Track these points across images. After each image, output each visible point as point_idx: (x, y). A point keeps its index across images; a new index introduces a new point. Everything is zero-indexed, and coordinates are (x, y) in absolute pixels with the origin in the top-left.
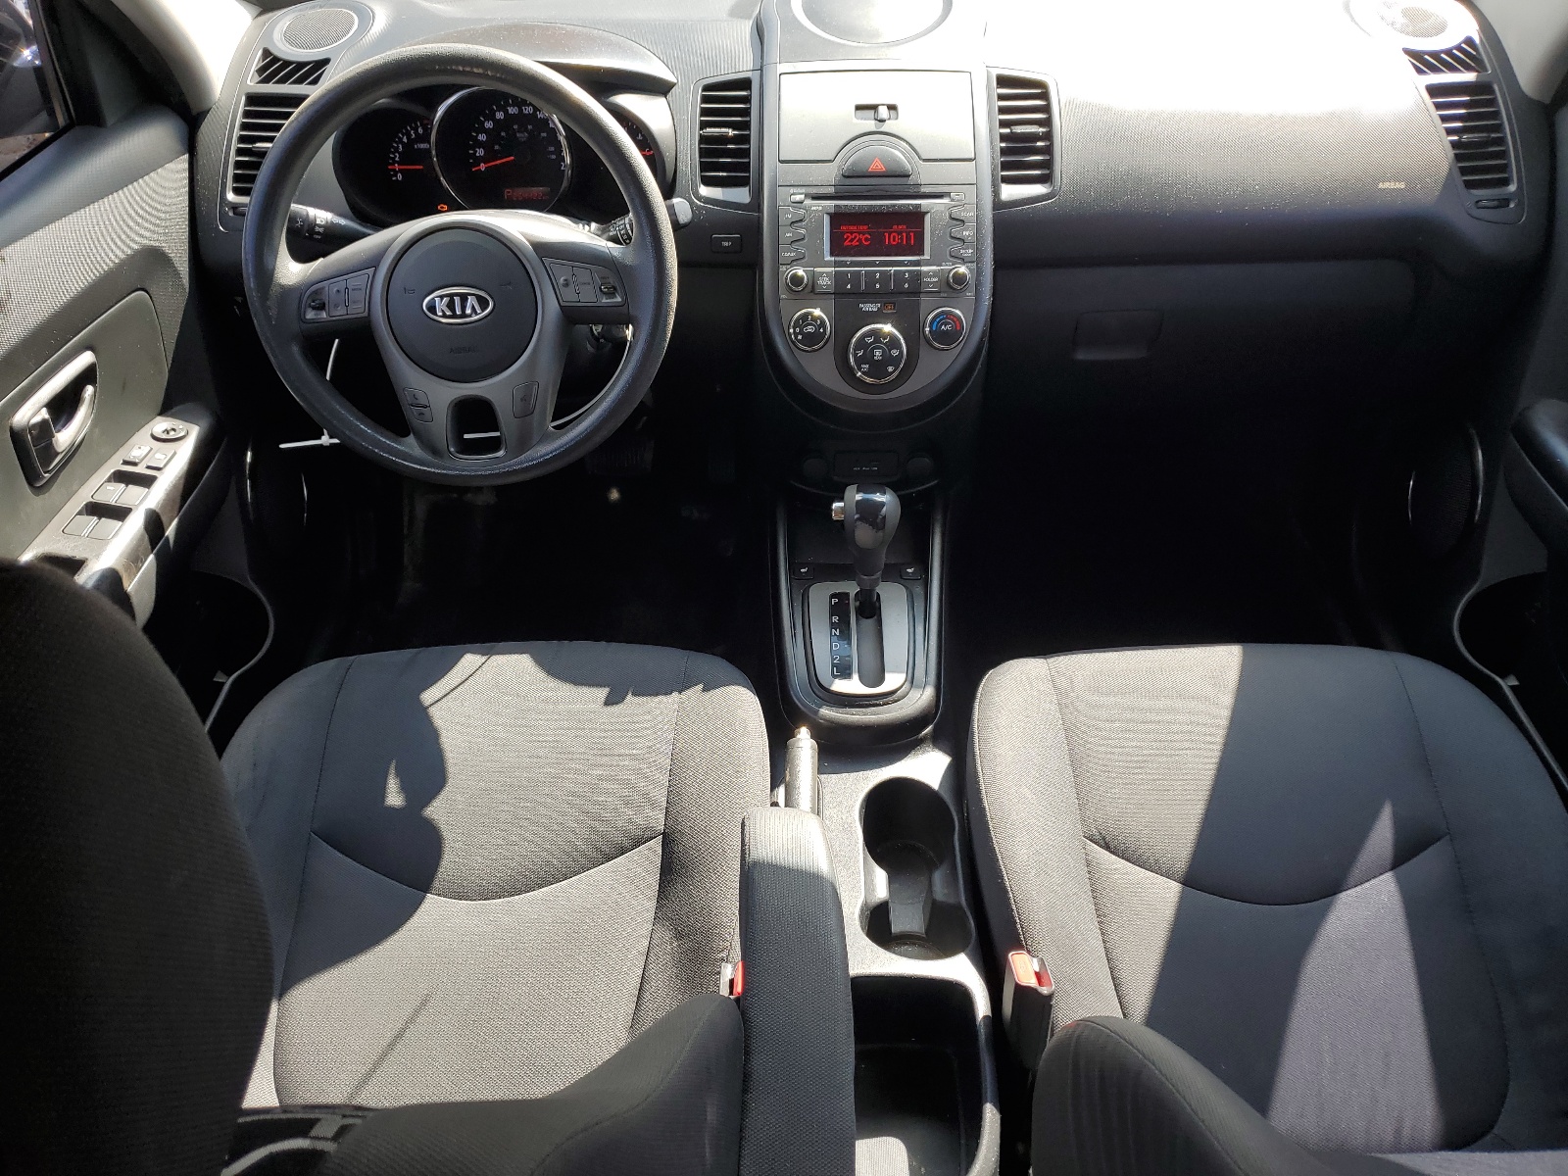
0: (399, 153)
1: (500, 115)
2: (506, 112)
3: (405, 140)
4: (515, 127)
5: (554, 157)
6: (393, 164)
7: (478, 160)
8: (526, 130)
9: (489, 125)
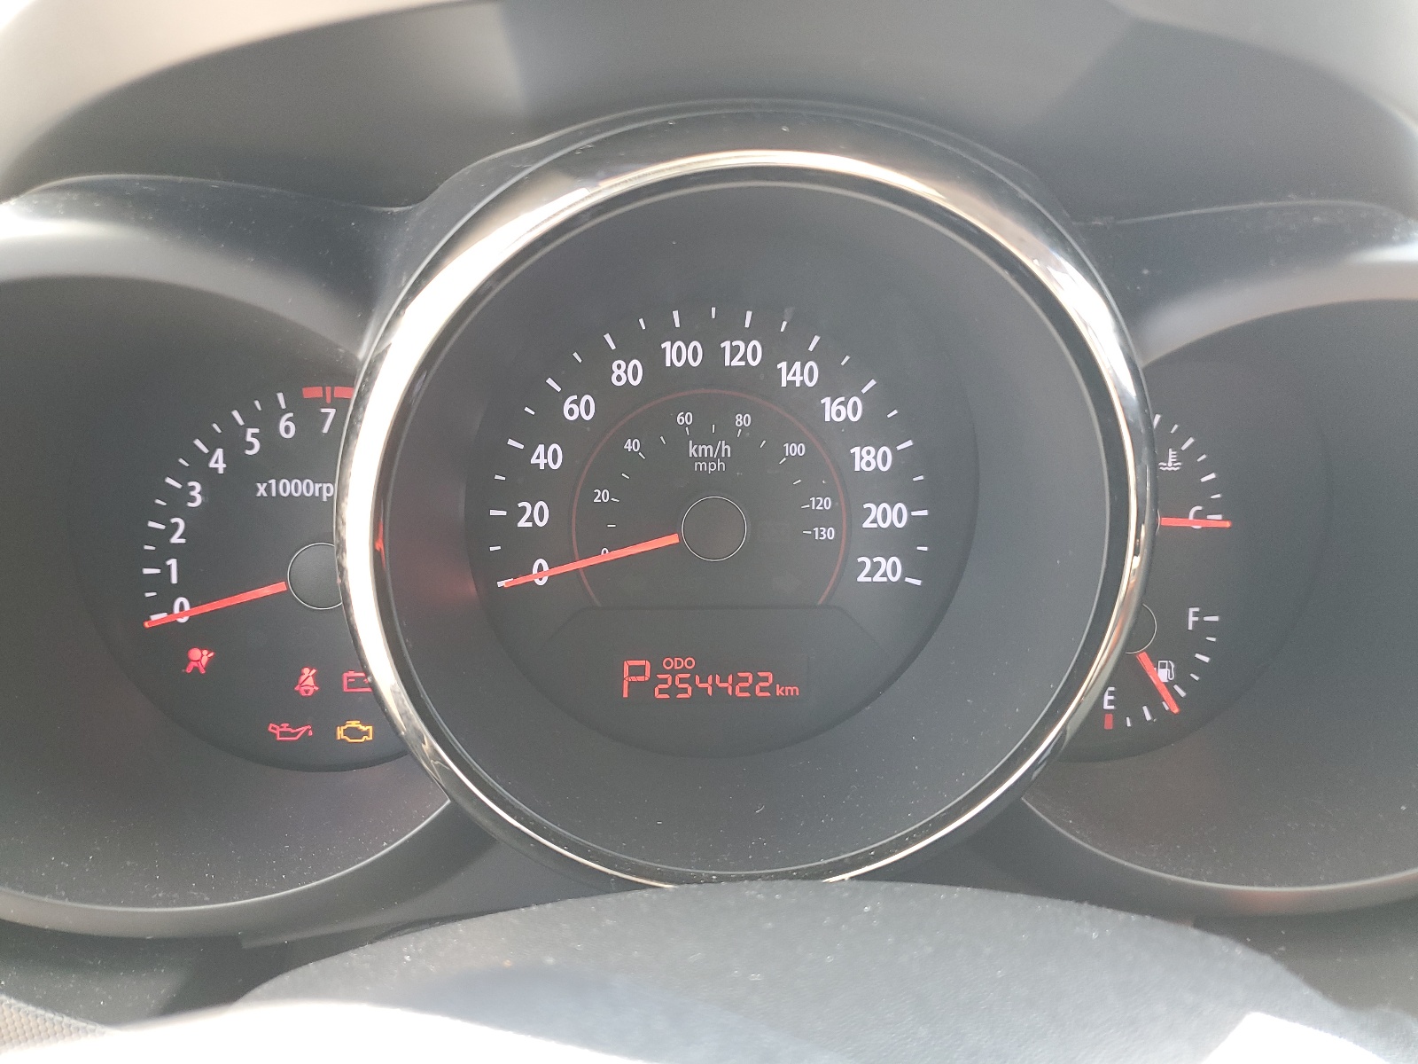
0: (188, 515)
1: (626, 373)
2: (653, 360)
3: (218, 462)
4: (684, 419)
5: (829, 534)
6: (158, 560)
7: (528, 545)
8: (728, 431)
9: (578, 409)
